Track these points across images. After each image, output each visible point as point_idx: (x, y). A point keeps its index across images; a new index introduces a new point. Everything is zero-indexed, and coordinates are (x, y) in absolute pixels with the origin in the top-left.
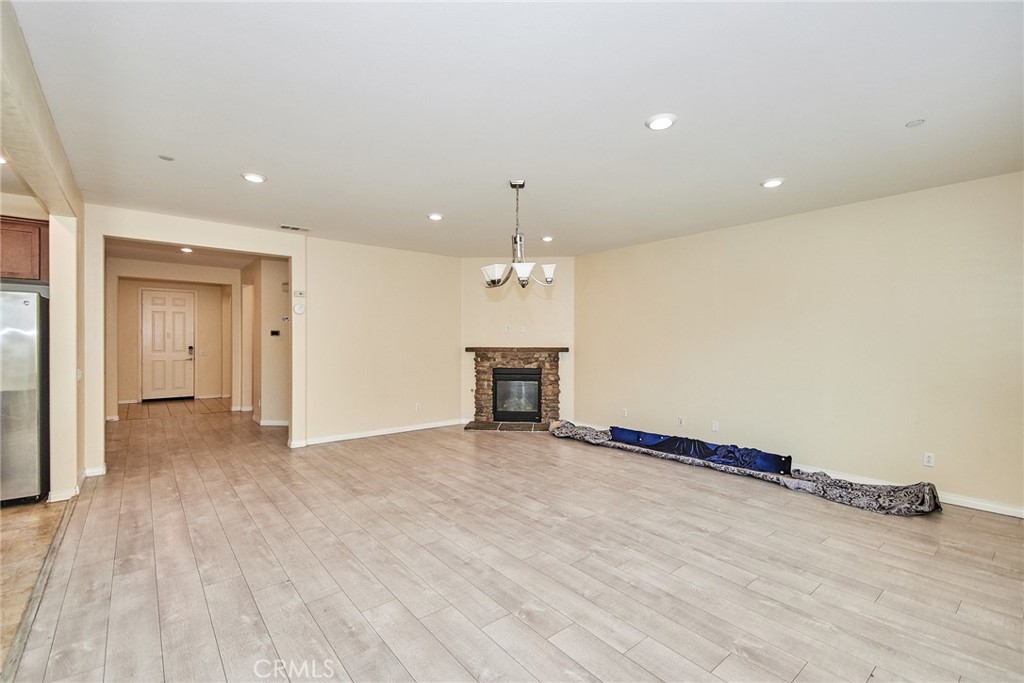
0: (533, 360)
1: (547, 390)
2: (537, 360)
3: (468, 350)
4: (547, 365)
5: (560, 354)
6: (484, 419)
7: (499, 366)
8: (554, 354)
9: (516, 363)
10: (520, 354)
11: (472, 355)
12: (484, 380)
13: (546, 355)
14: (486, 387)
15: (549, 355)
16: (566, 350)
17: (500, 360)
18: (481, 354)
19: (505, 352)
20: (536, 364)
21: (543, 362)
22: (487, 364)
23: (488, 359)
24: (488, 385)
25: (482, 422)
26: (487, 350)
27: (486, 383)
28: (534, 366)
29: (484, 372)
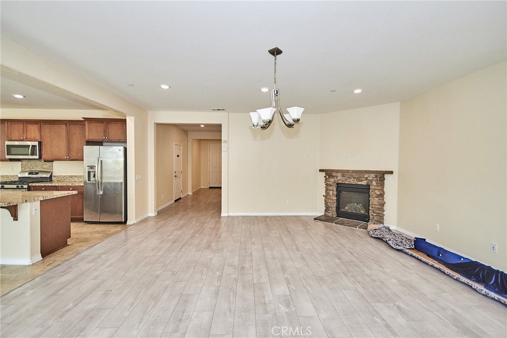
0: (363, 179)
1: (374, 201)
2: (366, 179)
3: (321, 171)
4: (374, 183)
5: (386, 176)
6: (330, 215)
7: (340, 182)
8: (381, 176)
9: (351, 180)
10: (354, 175)
11: (324, 174)
12: (330, 190)
13: (373, 175)
14: (331, 194)
15: (376, 176)
16: (391, 173)
17: (341, 178)
18: (329, 173)
19: (344, 173)
20: (365, 181)
21: (371, 181)
22: (332, 180)
23: (333, 177)
24: (333, 194)
25: (329, 216)
26: (332, 171)
27: (331, 192)
28: (364, 183)
29: (331, 185)
